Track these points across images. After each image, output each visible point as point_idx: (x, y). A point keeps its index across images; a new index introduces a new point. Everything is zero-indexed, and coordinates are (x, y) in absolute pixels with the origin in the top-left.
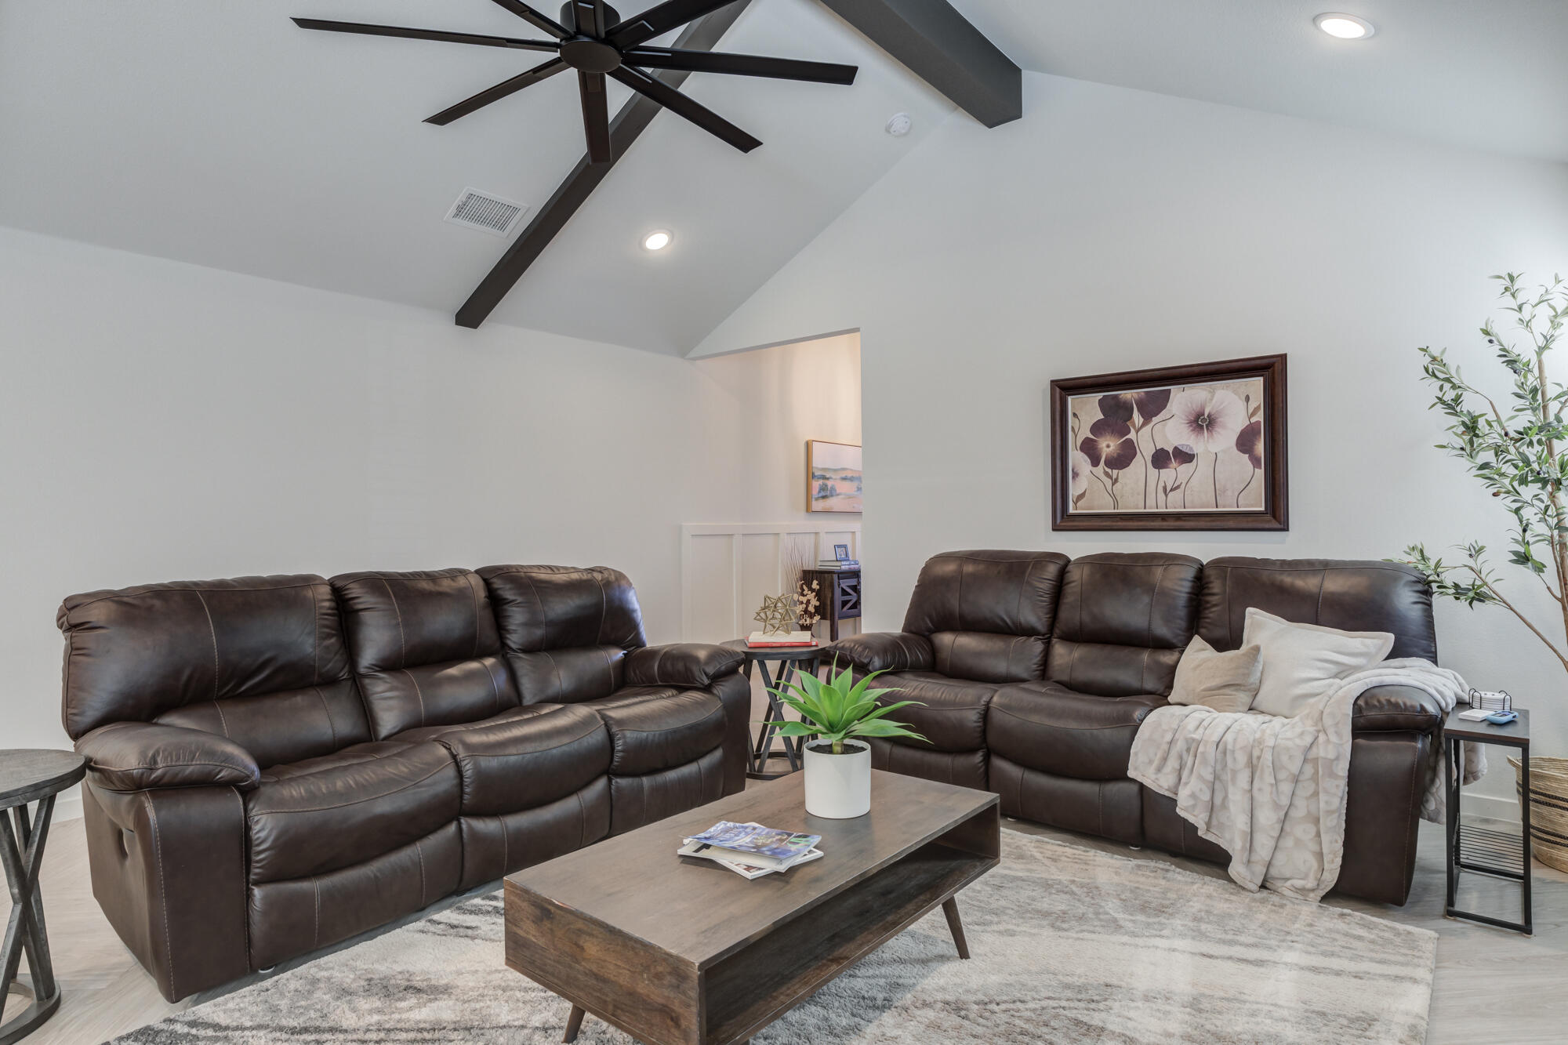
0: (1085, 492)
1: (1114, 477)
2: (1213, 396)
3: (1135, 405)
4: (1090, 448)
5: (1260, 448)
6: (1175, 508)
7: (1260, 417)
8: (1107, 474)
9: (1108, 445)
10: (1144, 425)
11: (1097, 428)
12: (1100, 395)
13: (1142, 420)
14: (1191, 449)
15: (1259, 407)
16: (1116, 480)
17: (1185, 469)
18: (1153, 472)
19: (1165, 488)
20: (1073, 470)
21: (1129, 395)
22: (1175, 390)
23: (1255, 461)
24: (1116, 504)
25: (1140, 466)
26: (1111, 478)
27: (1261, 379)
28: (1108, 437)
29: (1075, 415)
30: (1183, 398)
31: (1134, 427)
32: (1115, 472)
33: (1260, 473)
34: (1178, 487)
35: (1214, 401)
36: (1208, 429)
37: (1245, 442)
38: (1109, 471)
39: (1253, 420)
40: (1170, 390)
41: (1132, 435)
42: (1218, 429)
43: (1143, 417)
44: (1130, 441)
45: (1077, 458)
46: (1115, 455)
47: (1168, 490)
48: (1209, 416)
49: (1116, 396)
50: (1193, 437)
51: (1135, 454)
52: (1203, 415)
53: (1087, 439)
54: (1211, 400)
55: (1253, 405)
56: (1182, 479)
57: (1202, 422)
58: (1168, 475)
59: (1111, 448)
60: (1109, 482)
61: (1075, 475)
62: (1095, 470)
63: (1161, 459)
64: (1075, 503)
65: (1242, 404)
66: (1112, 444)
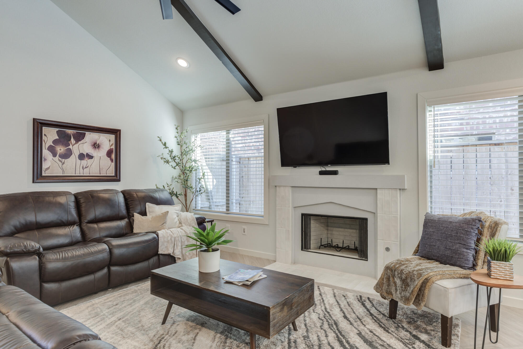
0: (50, 166)
1: (63, 162)
2: (99, 138)
3: (72, 136)
4: (52, 149)
5: (113, 156)
6: (86, 174)
7: (113, 147)
8: (60, 160)
9: (60, 149)
10: (75, 144)
11: (55, 142)
12: (57, 129)
13: (75, 142)
14: (92, 154)
15: (113, 144)
16: (64, 163)
17: (90, 161)
18: (79, 161)
19: (83, 167)
20: (44, 157)
21: (70, 131)
22: (87, 133)
23: (112, 160)
24: (63, 171)
25: (73, 159)
26: (61, 162)
27: (114, 135)
28: (61, 146)
29: (45, 135)
30: (90, 137)
31: (72, 144)
32: (63, 160)
33: (113, 164)
34: (88, 167)
35: (100, 139)
36: (98, 148)
37: (109, 154)
38: (61, 159)
39: (111, 147)
40: (85, 133)
41: (71, 147)
42: (101, 149)
43: (75, 141)
44: (70, 149)
45: (46, 153)
46: (64, 153)
47: (84, 168)
48: (98, 144)
49: (64, 131)
50: (93, 150)
51: (72, 154)
52: (96, 143)
53: (51, 145)
54: (99, 139)
55: (111, 143)
56: (89, 164)
57: (96, 146)
58: (85, 162)
59: (62, 151)
60: (60, 164)
61: (45, 160)
62: (54, 158)
63: (82, 157)
64: (45, 172)
65: (108, 142)
66: (62, 149)
